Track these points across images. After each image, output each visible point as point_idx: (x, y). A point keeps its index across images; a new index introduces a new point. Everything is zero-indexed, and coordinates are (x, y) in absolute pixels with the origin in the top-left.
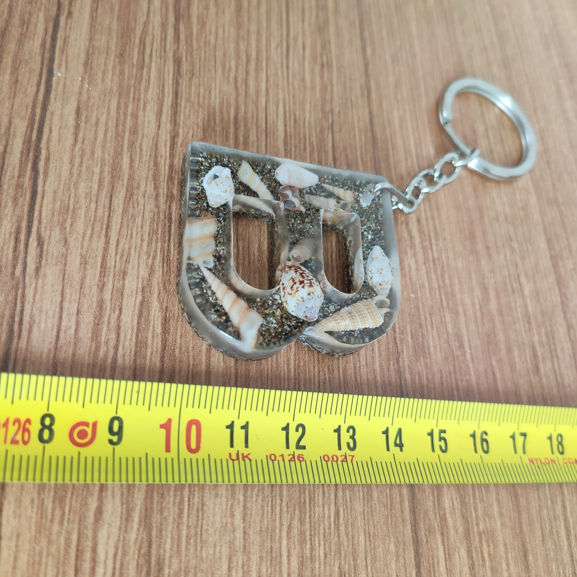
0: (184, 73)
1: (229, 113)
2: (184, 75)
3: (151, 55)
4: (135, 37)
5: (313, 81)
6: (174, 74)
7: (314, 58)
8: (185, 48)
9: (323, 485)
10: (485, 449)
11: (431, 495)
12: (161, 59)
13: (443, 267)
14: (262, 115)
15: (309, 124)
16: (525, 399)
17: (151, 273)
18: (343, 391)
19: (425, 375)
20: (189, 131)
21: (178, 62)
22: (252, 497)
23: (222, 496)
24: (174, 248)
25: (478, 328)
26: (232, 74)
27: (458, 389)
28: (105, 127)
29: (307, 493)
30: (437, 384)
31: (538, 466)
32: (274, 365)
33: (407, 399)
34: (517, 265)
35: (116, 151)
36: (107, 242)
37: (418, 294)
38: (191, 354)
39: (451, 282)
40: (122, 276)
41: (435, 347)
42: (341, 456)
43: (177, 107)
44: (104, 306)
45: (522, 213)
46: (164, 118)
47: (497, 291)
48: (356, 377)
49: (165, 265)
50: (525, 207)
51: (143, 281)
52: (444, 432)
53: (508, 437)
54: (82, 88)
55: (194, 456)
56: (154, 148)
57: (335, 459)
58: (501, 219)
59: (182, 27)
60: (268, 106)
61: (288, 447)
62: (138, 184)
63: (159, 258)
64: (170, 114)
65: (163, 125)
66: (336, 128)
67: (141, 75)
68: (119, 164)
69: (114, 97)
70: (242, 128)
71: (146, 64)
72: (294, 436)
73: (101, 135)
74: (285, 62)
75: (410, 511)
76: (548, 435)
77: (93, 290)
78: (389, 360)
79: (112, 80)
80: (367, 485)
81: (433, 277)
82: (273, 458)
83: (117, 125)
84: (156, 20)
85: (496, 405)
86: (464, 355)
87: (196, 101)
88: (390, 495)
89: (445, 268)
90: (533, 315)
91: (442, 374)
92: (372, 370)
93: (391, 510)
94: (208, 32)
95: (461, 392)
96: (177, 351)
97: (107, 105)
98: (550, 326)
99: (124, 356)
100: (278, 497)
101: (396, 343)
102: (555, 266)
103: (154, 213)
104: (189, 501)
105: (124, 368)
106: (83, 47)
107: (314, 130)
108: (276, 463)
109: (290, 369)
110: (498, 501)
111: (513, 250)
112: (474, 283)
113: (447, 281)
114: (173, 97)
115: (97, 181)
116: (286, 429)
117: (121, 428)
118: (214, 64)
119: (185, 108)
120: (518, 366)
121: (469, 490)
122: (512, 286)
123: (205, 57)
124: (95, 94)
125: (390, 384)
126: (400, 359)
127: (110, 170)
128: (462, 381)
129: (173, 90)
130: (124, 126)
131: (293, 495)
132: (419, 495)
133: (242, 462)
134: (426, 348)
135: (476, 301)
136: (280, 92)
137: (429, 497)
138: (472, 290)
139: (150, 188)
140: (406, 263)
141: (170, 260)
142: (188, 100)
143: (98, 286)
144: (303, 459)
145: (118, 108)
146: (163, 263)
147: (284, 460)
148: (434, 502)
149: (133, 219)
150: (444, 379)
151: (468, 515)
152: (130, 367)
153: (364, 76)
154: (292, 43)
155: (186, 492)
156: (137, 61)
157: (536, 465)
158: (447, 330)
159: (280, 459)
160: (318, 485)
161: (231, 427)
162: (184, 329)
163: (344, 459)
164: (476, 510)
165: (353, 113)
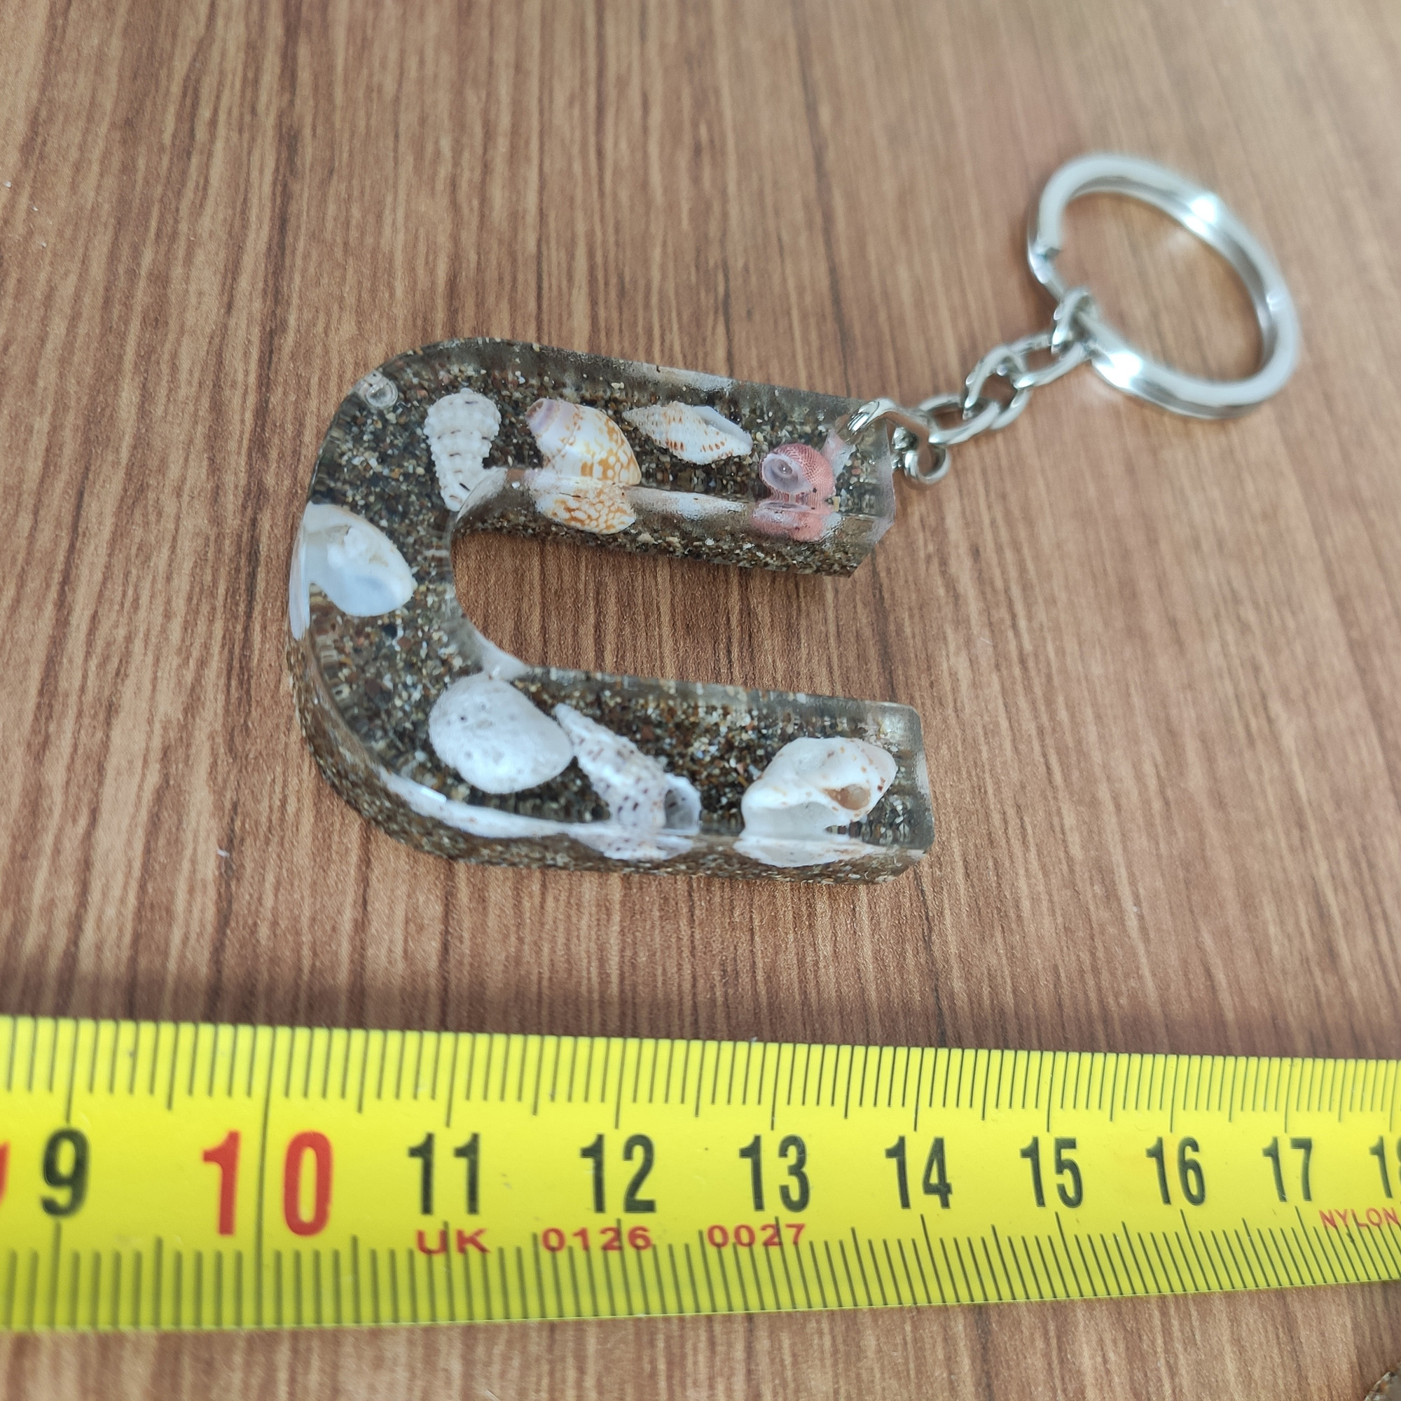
0: (308, 166)
1: (432, 272)
2: (307, 171)
3: (213, 123)
4: (169, 77)
5: (670, 189)
6: (277, 170)
7: (673, 131)
8: (311, 103)
9: (709, 1319)
10: (1194, 1190)
11: (1038, 1335)
12: (241, 131)
13: (1049, 678)
14: (527, 277)
15: (661, 300)
16: (1301, 1042)
17: (192, 708)
18: (766, 1033)
19: (1009, 981)
20: (315, 318)
21: (289, 141)
22: (488, 1364)
23: (395, 1363)
24: (264, 636)
25: (1157, 844)
26: (444, 171)
27: (1106, 1020)
28: (73, 308)
29: (661, 1344)
30: (1046, 1006)
31: (1350, 1236)
32: (561, 965)
33: (957, 1053)
34: (1257, 669)
35: (99, 373)
36: (62, 622)
37: (980, 752)
38: (306, 938)
39: (1072, 716)
40: (101, 717)
41: (1035, 900)
42: (764, 1228)
43: (283, 254)
44: (45, 803)
45: (1262, 529)
46: (244, 283)
47: (1204, 740)
48: (804, 993)
49: (234, 683)
50: (1270, 515)
51: (165, 729)
52: (1071, 1144)
53: (1261, 1153)
54: (13, 207)
55: (306, 1245)
56: (212, 361)
57: (743, 1237)
58: (1207, 545)
59: (303, 53)
60: (545, 253)
61: (600, 1206)
62: (163, 461)
63: (216, 664)
64: (261, 274)
65: (240, 302)
66: (738, 308)
67: (184, 173)
68: (107, 405)
69: (100, 229)
70: (469, 309)
71: (198, 146)
72: (619, 1173)
73: (58, 328)
74: (592, 140)
75: (978, 1384)
76: (1374, 1142)
77: (12, 759)
78: (901, 940)
79: (99, 187)
80: (844, 1313)
81: (1023, 703)
82: (554, 1240)
83: (107, 302)
84: (232, 35)
85: (1219, 1060)
86: (1121, 921)
87: (338, 240)
88: (915, 1340)
89: (1057, 680)
90: (1310, 804)
91: (1058, 977)
92: (852, 970)
93: (919, 1387)
94: (377, 64)
95: (1117, 1028)
96: (264, 931)
97: (81, 250)
98: (1361, 834)
99: (99, 948)
100: (570, 1361)
101: (922, 891)
102: (1363, 671)
103: (207, 538)
104: (292, 1380)
105: (97, 983)
106: (21, 104)
107: (674, 315)
108: (562, 1256)
109: (608, 975)
110: (1237, 1341)
111: (1244, 628)
112: (1140, 720)
113: (1063, 715)
114: (272, 228)
115: (41, 453)
116: (594, 1151)
117: (81, 1164)
118: (391, 145)
119: (307, 256)
120: (1275, 949)
121: (1150, 1315)
122: (1247, 727)
123: (368, 126)
124: (49, 223)
125: (907, 1009)
126: (934, 937)
127: (80, 422)
128: (1117, 996)
129: (273, 211)
130: (127, 306)
131: (618, 1353)
132: (1002, 1337)
133: (456, 1258)
134: (1010, 903)
135: (1148, 768)
136: (579, 215)
137: (1033, 1341)
138: (1133, 739)
139: (198, 473)
140: (945, 666)
141: (249, 670)
142: (315, 237)
143: (29, 745)
144: (647, 1240)
145: (113, 257)
146: (229, 678)
147: (586, 1247)
148: (1047, 1355)
149: (142, 558)
150: (1066, 990)
151: (1151, 1390)
152: (117, 981)
153: (812, 177)
154: (612, 92)
155: (283, 1355)
156: (174, 136)
157: (1343, 1231)
158: (1066, 852)
159: (576, 1243)
160: (695, 1320)
161: (424, 1151)
162: (285, 864)
163: (772, 1237)
164: (1173, 1372)
165: (783, 272)
